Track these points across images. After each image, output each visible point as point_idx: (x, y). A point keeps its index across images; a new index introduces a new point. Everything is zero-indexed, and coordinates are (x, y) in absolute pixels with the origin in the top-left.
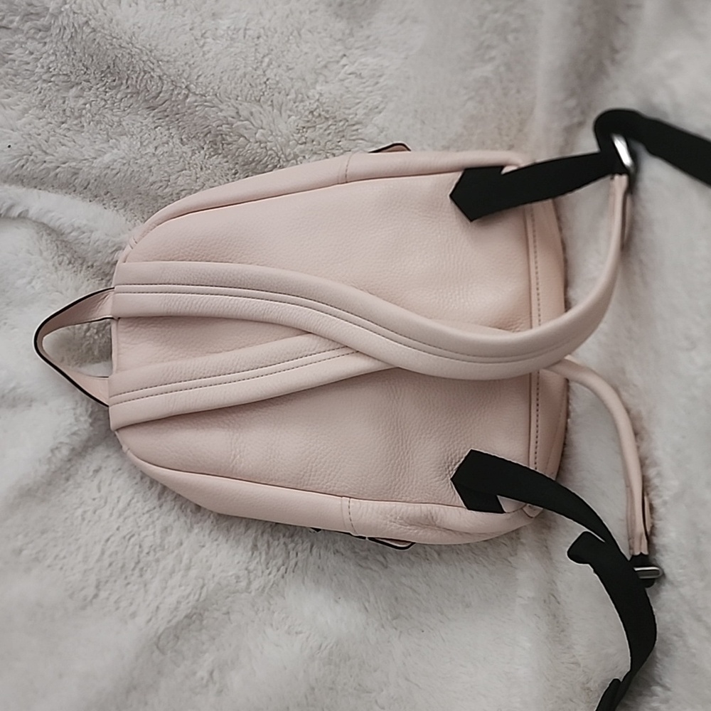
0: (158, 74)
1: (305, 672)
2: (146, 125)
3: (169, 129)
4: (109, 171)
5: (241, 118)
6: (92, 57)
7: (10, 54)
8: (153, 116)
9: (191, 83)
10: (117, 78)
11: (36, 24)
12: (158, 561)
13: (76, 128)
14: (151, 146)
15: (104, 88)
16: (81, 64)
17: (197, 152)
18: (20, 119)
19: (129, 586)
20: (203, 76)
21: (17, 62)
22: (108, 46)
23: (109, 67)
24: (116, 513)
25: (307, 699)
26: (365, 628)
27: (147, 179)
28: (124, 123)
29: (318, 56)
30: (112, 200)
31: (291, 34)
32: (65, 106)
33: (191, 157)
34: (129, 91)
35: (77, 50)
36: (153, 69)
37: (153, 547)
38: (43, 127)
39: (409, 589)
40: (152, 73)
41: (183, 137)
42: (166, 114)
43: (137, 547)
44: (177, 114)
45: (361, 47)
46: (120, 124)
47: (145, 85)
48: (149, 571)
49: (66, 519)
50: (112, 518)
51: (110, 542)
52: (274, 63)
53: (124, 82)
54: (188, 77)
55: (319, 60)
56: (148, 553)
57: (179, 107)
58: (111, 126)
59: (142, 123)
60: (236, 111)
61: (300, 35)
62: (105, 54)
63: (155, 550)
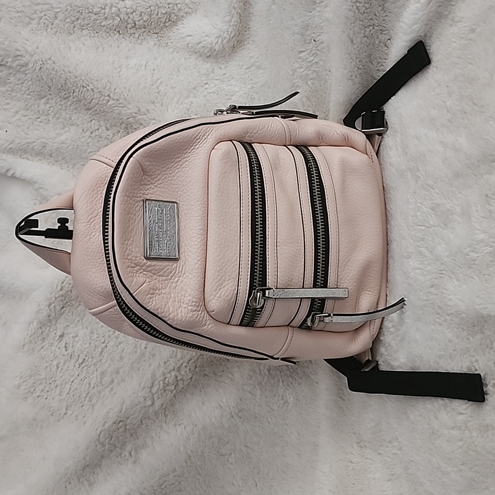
0: (91, 88)
1: (184, 446)
2: (85, 119)
3: (99, 121)
4: (64, 145)
5: (141, 114)
6: (52, 80)
7: (9, 79)
8: (90, 114)
9: (111, 93)
10: (67, 93)
11: (20, 63)
12: (99, 392)
13: (46, 121)
14: (88, 132)
15: (60, 99)
16: (46, 86)
17: (116, 134)
18: (13, 117)
19: (83, 407)
20: (118, 88)
21: (13, 84)
22: (62, 72)
23: (62, 86)
24: (77, 365)
25: (186, 462)
26: (221, 419)
27: (86, 150)
28: (73, 119)
29: (190, 82)
30: (66, 163)
31: (174, 70)
32: (39, 109)
33: (112, 138)
34: (75, 100)
35: (44, 77)
36: (88, 85)
37: (96, 384)
38: (26, 121)
39: (248, 393)
40: (88, 87)
41: (107, 126)
42: (97, 112)
43: (88, 384)
44: (104, 112)
45: (219, 79)
46: (70, 118)
47: (84, 96)
48: (94, 398)
49: (47, 367)
50: (75, 369)
51: (73, 382)
52: (163, 83)
53: (71, 94)
54: (109, 89)
55: (190, 84)
56: (94, 387)
57: (104, 108)
58: (66, 120)
59: (83, 118)
60: (138, 109)
61: (179, 71)
62: (60, 77)
63: (97, 386)
